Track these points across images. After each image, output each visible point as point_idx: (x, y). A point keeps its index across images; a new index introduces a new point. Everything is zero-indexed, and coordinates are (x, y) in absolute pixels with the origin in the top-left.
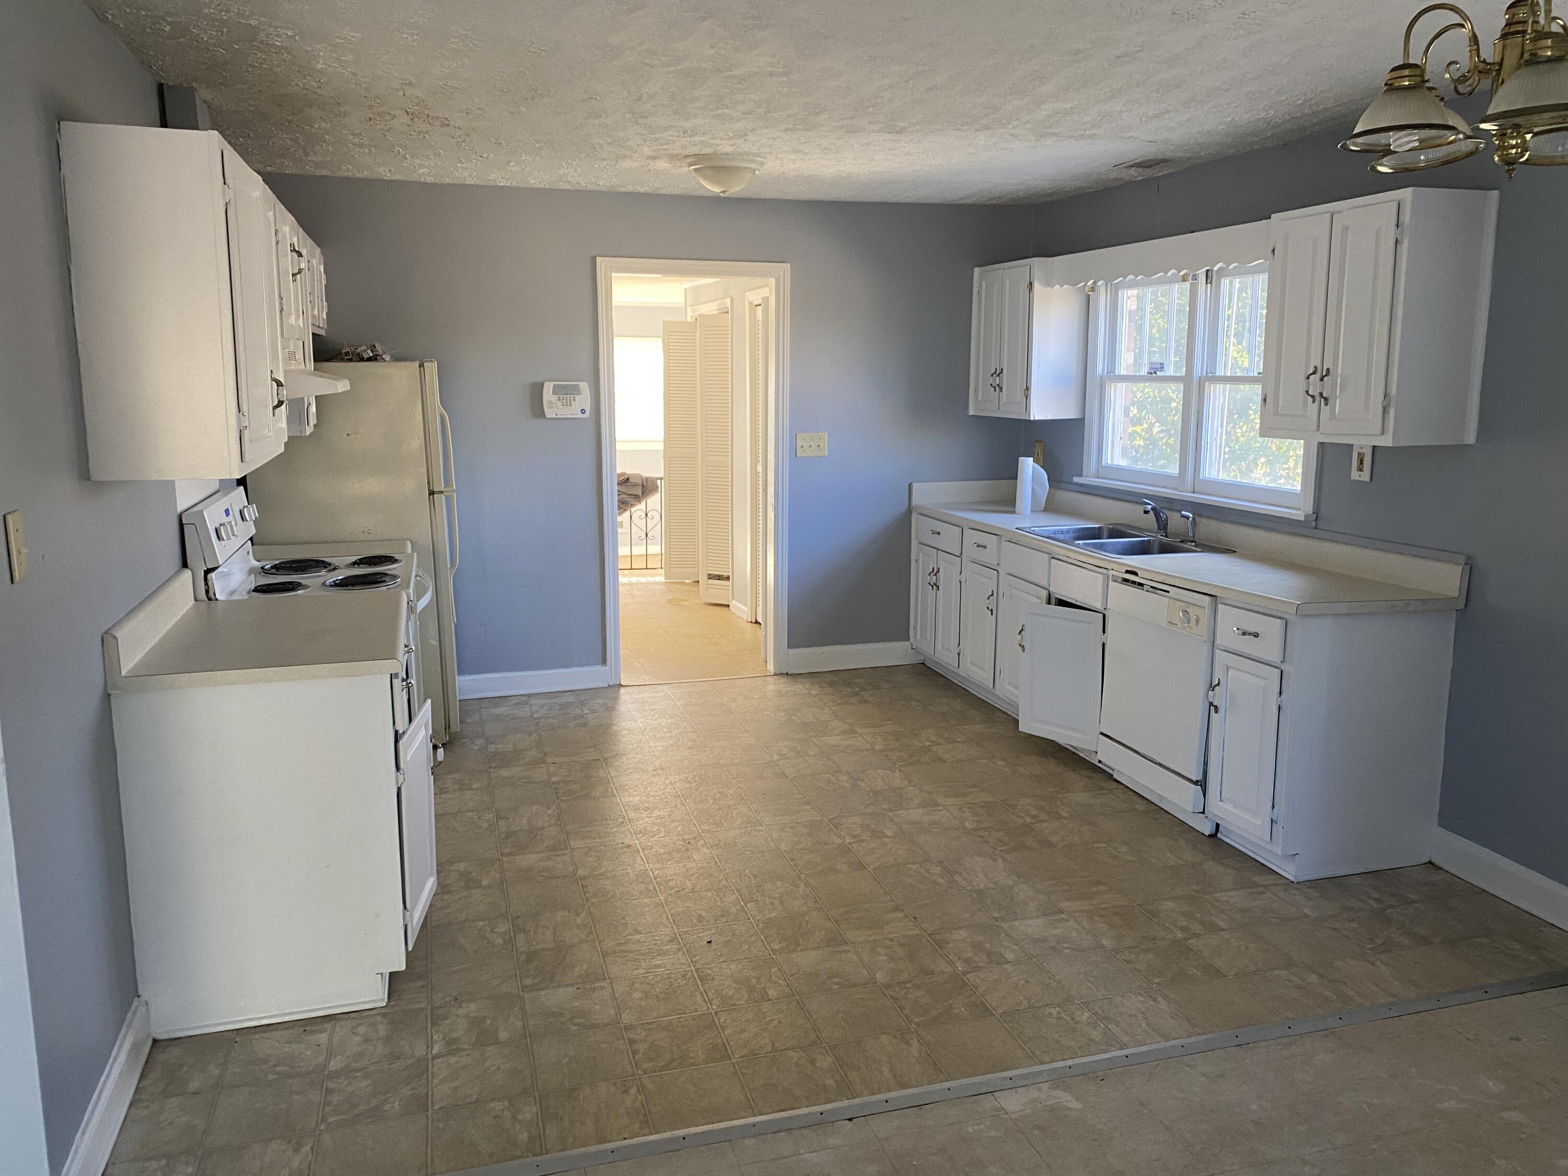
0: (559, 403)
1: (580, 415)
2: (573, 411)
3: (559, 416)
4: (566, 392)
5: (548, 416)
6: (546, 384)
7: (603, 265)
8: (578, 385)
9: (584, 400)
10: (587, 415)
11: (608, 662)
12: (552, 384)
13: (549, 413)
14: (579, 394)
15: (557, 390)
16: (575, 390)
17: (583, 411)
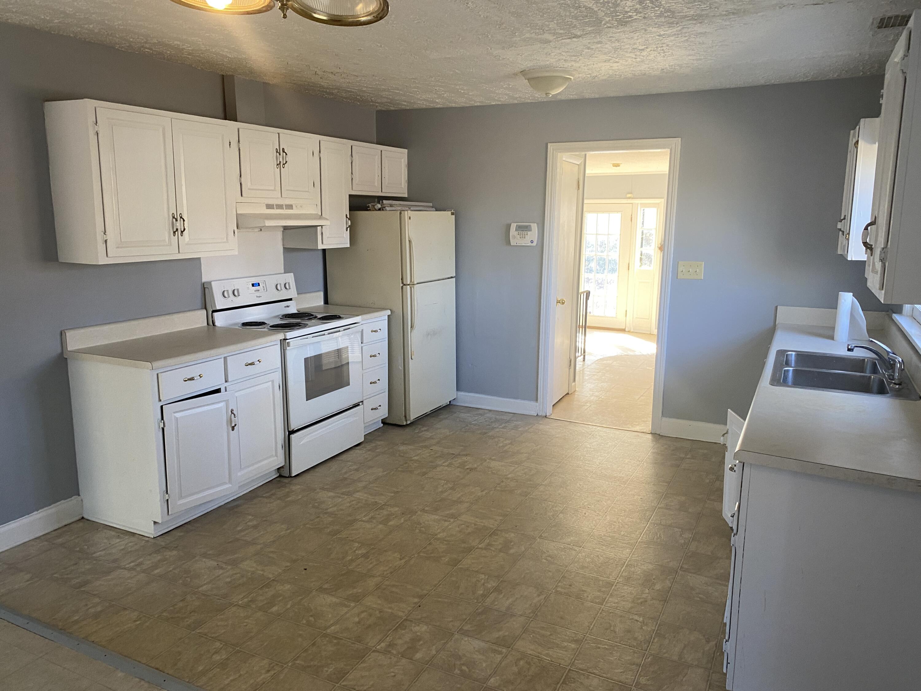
0: (518, 236)
1: (530, 244)
2: (526, 242)
3: (517, 244)
4: (523, 229)
5: (512, 244)
6: (512, 224)
7: (552, 148)
8: (530, 225)
9: (533, 235)
10: (534, 244)
11: (539, 400)
12: (515, 224)
13: (513, 242)
14: (530, 230)
15: (519, 228)
16: (527, 228)
17: (532, 242)
